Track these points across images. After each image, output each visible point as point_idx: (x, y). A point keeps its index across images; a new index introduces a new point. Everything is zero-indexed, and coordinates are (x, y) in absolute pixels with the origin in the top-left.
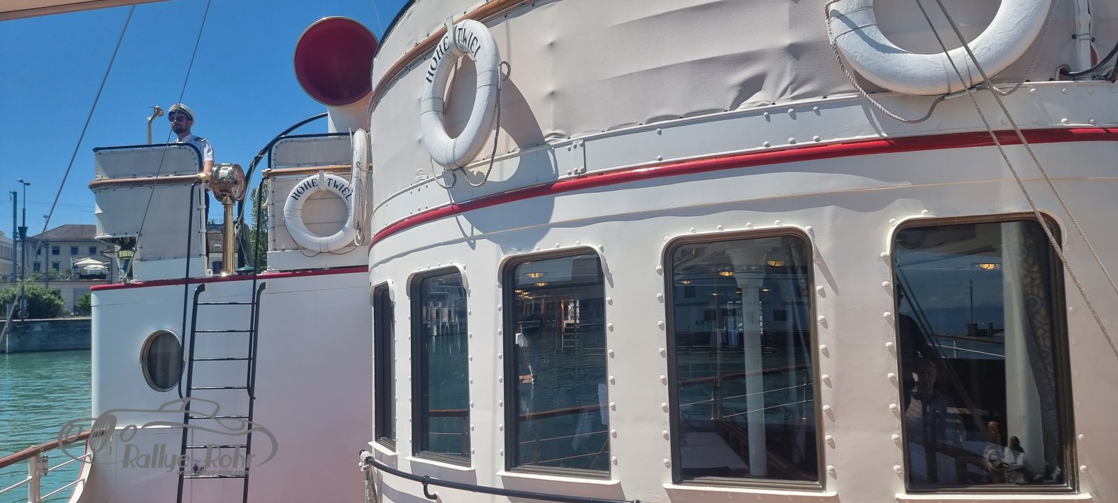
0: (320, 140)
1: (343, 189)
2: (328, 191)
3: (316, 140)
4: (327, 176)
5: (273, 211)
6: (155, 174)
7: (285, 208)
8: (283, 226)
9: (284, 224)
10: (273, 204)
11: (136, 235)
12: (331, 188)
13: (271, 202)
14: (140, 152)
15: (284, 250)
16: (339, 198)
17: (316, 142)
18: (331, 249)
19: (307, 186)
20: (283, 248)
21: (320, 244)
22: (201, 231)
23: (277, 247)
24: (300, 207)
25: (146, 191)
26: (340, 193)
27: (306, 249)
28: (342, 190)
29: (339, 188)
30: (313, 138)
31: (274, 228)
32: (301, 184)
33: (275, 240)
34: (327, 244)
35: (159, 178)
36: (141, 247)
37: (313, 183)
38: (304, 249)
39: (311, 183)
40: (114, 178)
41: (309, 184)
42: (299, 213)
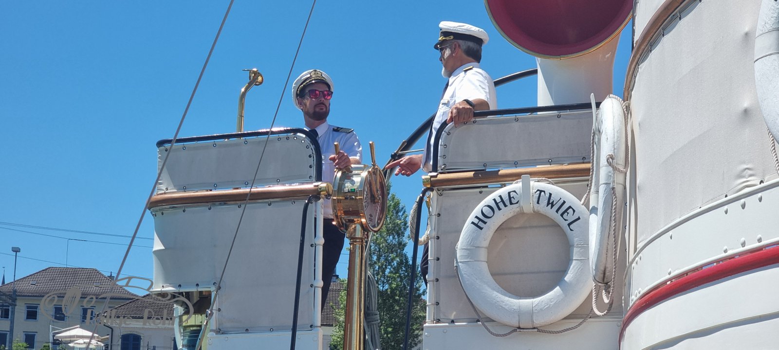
0: (524, 120)
1: (564, 209)
2: (537, 214)
3: (517, 120)
4: (536, 184)
5: (438, 249)
6: (246, 184)
7: (459, 245)
8: (455, 276)
9: (455, 274)
10: (438, 238)
11: (213, 289)
12: (543, 208)
13: (434, 234)
14: (226, 146)
15: (453, 322)
16: (556, 225)
17: (516, 125)
18: (539, 321)
19: (500, 204)
20: (452, 317)
21: (520, 313)
22: (315, 285)
23: (442, 317)
24: (486, 243)
25: (232, 212)
26: (557, 217)
27: (493, 321)
28: (561, 212)
29: (556, 207)
30: (512, 116)
31: (437, 280)
32: (489, 200)
33: (438, 304)
34: (531, 313)
35: (254, 190)
36: (219, 310)
37: (510, 198)
38: (491, 320)
39: (506, 198)
40: (185, 189)
41: (502, 200)
42: (483, 255)
